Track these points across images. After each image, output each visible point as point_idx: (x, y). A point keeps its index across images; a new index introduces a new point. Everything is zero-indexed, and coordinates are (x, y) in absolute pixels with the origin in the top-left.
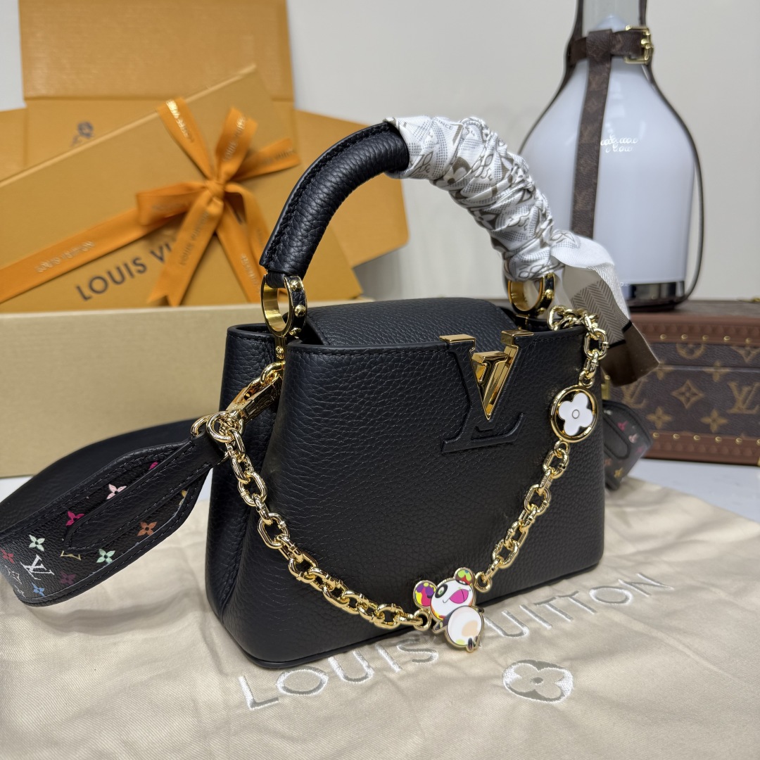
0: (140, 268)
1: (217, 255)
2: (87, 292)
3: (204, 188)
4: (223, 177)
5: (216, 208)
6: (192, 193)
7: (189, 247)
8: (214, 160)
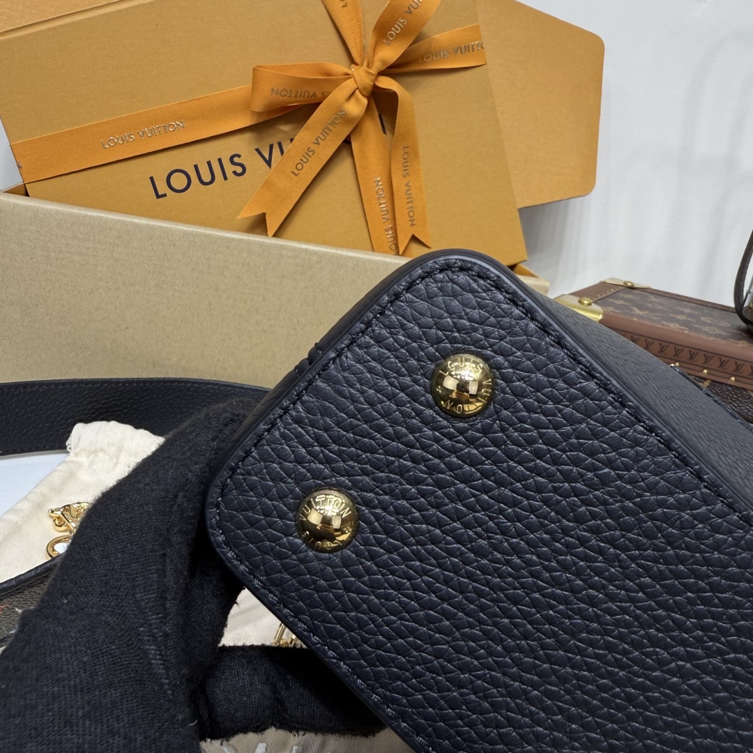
0: (239, 170)
1: (343, 168)
2: (163, 188)
3: (347, 76)
4: (377, 66)
5: (356, 108)
6: (330, 81)
7: (309, 152)
8: (370, 39)
